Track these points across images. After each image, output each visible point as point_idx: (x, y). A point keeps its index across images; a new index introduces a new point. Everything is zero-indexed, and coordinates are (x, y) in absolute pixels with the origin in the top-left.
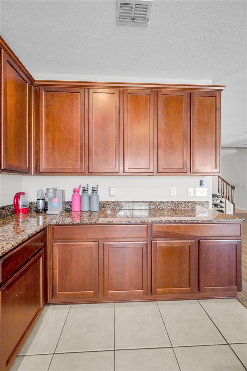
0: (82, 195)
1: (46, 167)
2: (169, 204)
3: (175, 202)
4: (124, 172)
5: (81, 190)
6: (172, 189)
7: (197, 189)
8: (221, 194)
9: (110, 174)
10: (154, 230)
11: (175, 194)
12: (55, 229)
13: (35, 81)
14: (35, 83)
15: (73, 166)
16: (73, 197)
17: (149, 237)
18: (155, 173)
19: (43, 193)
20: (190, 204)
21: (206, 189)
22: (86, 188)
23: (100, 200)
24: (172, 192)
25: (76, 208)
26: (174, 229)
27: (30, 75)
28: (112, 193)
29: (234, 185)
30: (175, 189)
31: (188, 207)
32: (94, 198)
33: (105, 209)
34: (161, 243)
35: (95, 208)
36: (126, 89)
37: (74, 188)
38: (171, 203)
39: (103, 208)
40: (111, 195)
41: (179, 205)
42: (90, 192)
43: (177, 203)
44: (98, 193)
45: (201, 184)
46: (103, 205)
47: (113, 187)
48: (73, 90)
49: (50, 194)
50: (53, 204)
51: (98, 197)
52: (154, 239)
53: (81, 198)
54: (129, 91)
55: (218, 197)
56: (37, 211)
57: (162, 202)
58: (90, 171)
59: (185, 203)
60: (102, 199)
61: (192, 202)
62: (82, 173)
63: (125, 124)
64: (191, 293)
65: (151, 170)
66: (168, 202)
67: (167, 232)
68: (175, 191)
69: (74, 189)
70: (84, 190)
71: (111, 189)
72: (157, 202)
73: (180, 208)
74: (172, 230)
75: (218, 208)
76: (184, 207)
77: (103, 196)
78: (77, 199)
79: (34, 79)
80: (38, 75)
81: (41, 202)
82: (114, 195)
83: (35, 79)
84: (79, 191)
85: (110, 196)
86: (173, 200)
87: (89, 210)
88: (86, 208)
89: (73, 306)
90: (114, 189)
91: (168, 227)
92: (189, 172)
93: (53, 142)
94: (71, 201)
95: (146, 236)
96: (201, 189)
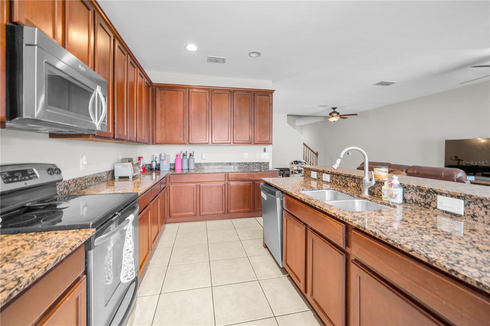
0: (183, 158)
1: (160, 139)
2: (243, 164)
3: (247, 163)
4: (212, 143)
5: (182, 155)
6: (245, 154)
7: (261, 154)
8: (306, 161)
9: (203, 144)
10: (229, 177)
11: (247, 158)
12: (171, 177)
13: (153, 83)
15: (178, 139)
16: (176, 160)
17: (226, 181)
18: (232, 143)
19: (154, 158)
20: (257, 164)
21: (268, 154)
22: (185, 153)
23: (195, 162)
24: (245, 156)
25: (178, 167)
26: (241, 176)
27: (149, 78)
28: (204, 157)
29: (317, 152)
30: (247, 154)
31: (256, 166)
32: (191, 160)
33: (199, 168)
34: (232, 183)
35: (192, 167)
36: (213, 90)
37: (177, 154)
39: (197, 168)
40: (203, 158)
41: (250, 165)
42: (188, 157)
44: (194, 157)
45: (265, 151)
46: (197, 165)
47: (205, 153)
48: (178, 90)
49: (163, 157)
50: (164, 164)
51: (194, 160)
52: (229, 182)
53: (182, 161)
54: (215, 91)
55: (302, 163)
56: (151, 169)
57: (238, 163)
58: (190, 142)
59: (253, 163)
60: (197, 161)
61: (258, 162)
62: (184, 144)
63: (212, 112)
64: (250, 212)
65: (229, 142)
66: (242, 163)
67: (236, 178)
68: (247, 156)
70: (184, 155)
71: (203, 154)
72: (234, 163)
73: (250, 167)
74: (239, 177)
75: (301, 173)
76: (253, 166)
77: (197, 159)
78: (179, 162)
79: (151, 82)
81: (154, 163)
82: (205, 158)
84: (180, 156)
87: (188, 168)
88: (185, 167)
89: (181, 223)
90: (205, 154)
91: (237, 174)
92: (253, 143)
93: (165, 123)
94: (174, 163)
95: (224, 180)
96: (265, 154)
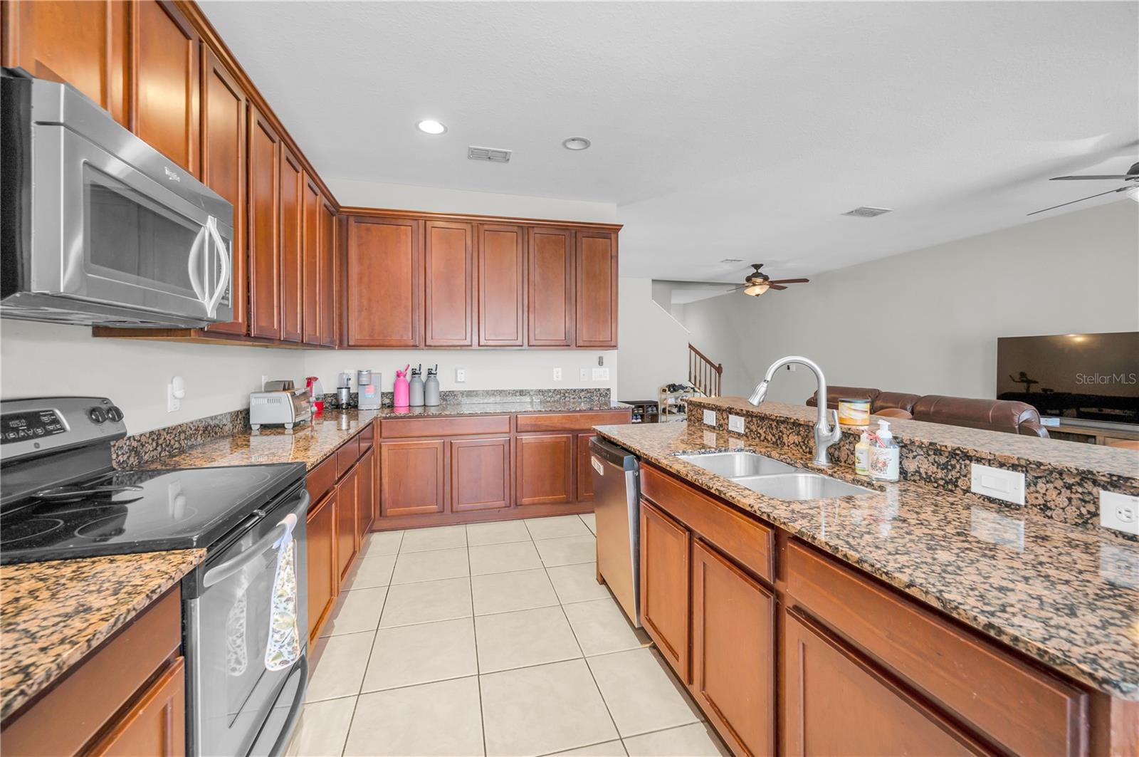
0: (411, 381)
1: (358, 337)
2: (550, 394)
3: (560, 390)
4: (479, 345)
5: (409, 373)
6: (555, 370)
7: (593, 370)
8: (695, 385)
9: (459, 348)
10: (519, 422)
11: (560, 379)
12: (383, 424)
13: (341, 207)
14: (341, 209)
15: (402, 336)
16: (395, 385)
17: (512, 433)
18: (525, 346)
19: (344, 380)
20: (583, 393)
21: (607, 369)
22: (418, 369)
23: (440, 390)
24: (555, 374)
25: (401, 401)
28: (461, 378)
29: (720, 365)
30: (560, 369)
31: (581, 398)
32: (432, 385)
33: (449, 402)
34: (527, 438)
35: (433, 400)
36: (482, 223)
37: (398, 370)
38: (554, 392)
39: (445, 402)
40: (459, 380)
41: (567, 395)
42: (424, 376)
43: (562, 391)
44: (438, 377)
45: (601, 363)
46: (445, 396)
47: (462, 369)
48: (400, 222)
49: (364, 379)
50: (366, 394)
51: (438, 383)
52: (519, 434)
53: (409, 386)
54: (486, 227)
55: (687, 390)
56: (338, 406)
57: (540, 391)
58: (428, 344)
59: (575, 391)
60: (444, 387)
61: (586, 390)
62: (415, 347)
63: (480, 275)
64: (568, 502)
65: (519, 342)
66: (550, 391)
67: (536, 424)
68: (560, 374)
69: (397, 372)
70: (414, 373)
71: (458, 371)
72: (532, 390)
73: (568, 399)
74: (543, 422)
76: (574, 398)
77: (446, 382)
78: (402, 389)
79: (337, 203)
80: (346, 199)
81: (344, 392)
82: (463, 380)
83: (341, 205)
84: (406, 375)
85: (457, 382)
86: (558, 388)
87: (423, 404)
88: (418, 400)
89: (407, 531)
91: (537, 418)
92: (575, 345)
93: (369, 300)
94: (392, 390)
95: (508, 431)
96: (601, 369)
